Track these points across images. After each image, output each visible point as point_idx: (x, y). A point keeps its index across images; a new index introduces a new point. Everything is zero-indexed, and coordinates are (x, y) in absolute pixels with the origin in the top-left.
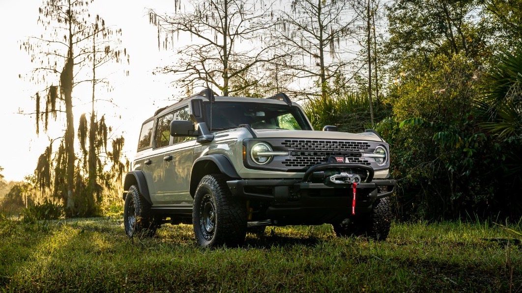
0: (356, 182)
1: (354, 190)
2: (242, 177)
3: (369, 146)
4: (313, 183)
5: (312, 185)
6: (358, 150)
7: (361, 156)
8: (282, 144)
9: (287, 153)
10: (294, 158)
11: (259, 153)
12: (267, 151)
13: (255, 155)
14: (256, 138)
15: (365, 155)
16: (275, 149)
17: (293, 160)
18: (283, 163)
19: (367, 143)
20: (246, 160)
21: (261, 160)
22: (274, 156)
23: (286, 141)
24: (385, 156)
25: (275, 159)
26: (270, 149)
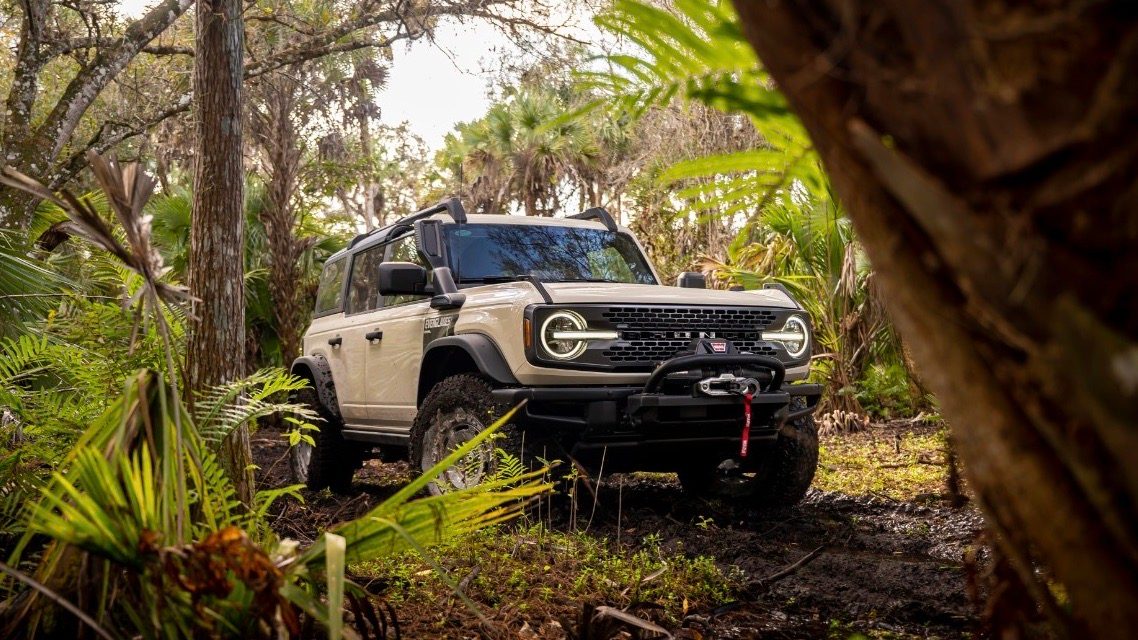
0: (750, 392)
1: (748, 407)
2: (524, 383)
3: (773, 318)
4: (666, 394)
5: (664, 399)
6: (753, 327)
7: (758, 337)
8: (604, 315)
9: (613, 335)
10: (627, 344)
11: (557, 335)
12: (574, 328)
13: (549, 337)
14: (551, 303)
15: (765, 336)
16: (594, 325)
17: (626, 348)
18: (606, 353)
19: (769, 313)
20: (535, 356)
21: (561, 349)
22: (586, 341)
23: (611, 310)
24: (804, 337)
25: (589, 347)
26: (580, 327)
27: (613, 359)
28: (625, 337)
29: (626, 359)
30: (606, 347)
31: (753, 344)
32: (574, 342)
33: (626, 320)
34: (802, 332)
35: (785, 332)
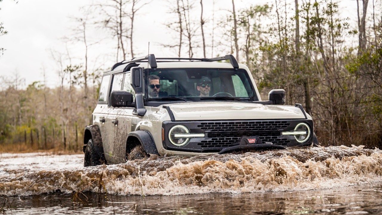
6: (277, 129)
7: (279, 134)
8: (199, 126)
9: (203, 135)
10: (210, 139)
11: (176, 136)
12: (185, 132)
13: (173, 137)
14: (174, 121)
15: (284, 133)
16: (192, 131)
17: (209, 141)
18: (199, 144)
19: (286, 122)
20: (165, 141)
21: (179, 142)
22: (190, 138)
23: (202, 124)
24: (307, 132)
25: (192, 141)
26: (187, 131)
27: (202, 147)
28: (209, 136)
29: (209, 146)
30: (199, 141)
31: (277, 138)
32: (184, 139)
33: (209, 128)
34: (307, 130)
35: (296, 131)
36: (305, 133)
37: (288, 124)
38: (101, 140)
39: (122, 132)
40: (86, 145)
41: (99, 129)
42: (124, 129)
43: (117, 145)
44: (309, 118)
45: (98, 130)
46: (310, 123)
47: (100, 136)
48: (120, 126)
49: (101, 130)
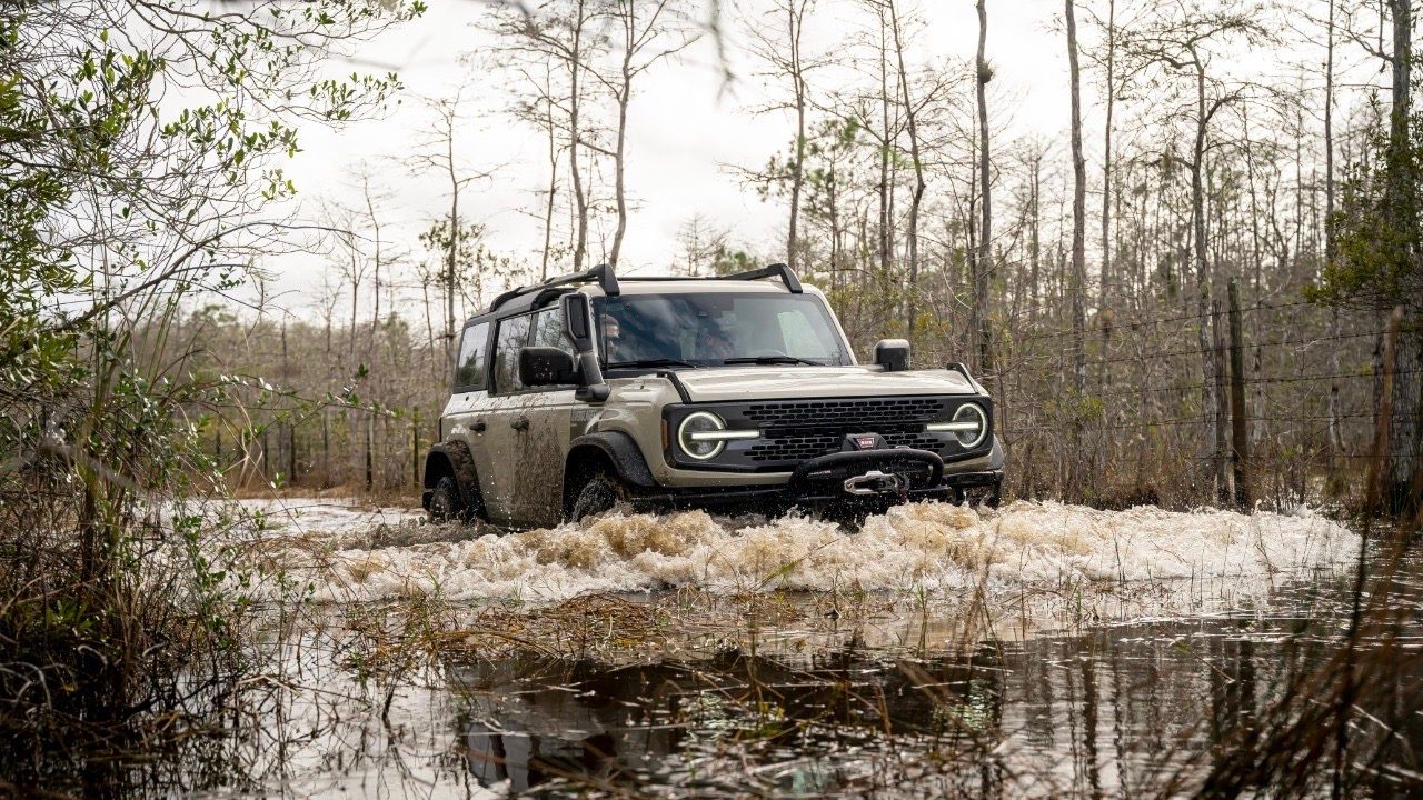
6: (915, 417)
7: (920, 429)
8: (745, 413)
9: (755, 434)
10: (772, 442)
11: (696, 436)
12: (713, 428)
13: (688, 439)
14: (691, 403)
15: (930, 427)
16: (731, 425)
17: (769, 447)
18: (747, 453)
19: (935, 401)
20: (670, 449)
21: (701, 450)
22: (727, 441)
23: (753, 407)
24: (981, 425)
25: (730, 447)
26: (719, 426)
27: (754, 459)
28: (769, 435)
29: (769, 458)
30: (748, 446)
31: (915, 437)
32: (714, 442)
33: (768, 418)
34: (979, 420)
35: (957, 421)
36: (975, 426)
37: (941, 406)
38: (474, 473)
39: (541, 445)
40: (430, 490)
41: (467, 448)
42: (546, 437)
43: (525, 478)
44: (984, 393)
45: (467, 451)
46: (986, 404)
47: (472, 463)
48: (534, 433)
49: (473, 450)
